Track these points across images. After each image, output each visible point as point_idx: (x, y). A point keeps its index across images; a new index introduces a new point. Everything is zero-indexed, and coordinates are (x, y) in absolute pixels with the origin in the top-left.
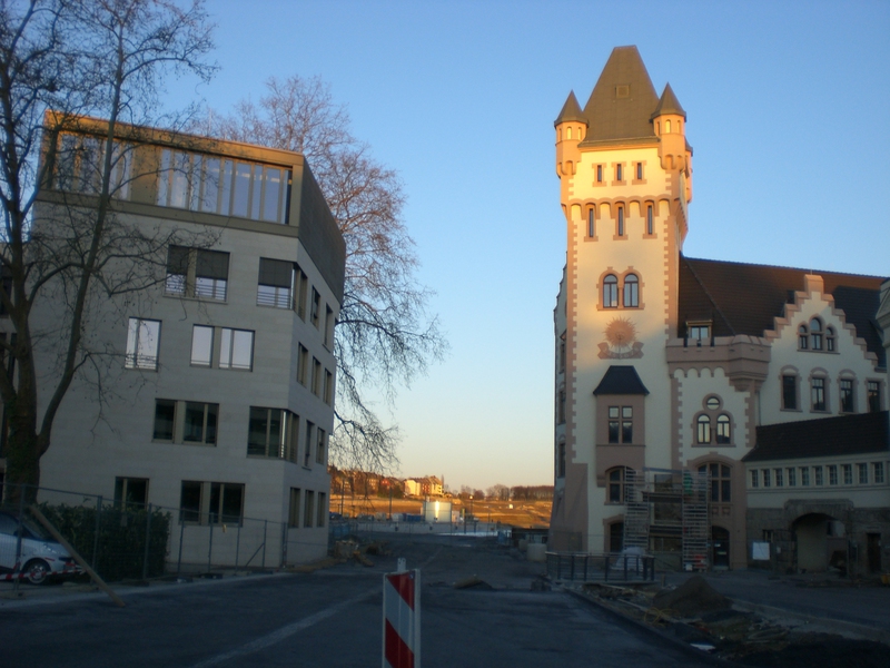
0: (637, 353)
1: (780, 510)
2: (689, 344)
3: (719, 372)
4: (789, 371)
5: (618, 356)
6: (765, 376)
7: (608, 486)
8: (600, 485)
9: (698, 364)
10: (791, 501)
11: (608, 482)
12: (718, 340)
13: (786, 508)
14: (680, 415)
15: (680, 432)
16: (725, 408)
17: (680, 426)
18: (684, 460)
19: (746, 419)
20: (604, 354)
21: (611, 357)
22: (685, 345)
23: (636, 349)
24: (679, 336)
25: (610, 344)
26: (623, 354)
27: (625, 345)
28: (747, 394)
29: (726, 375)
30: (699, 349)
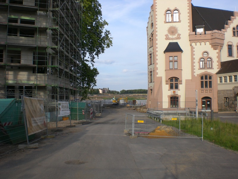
0: (179, 38)
1: (231, 90)
2: (197, 34)
3: (208, 43)
4: (230, 43)
5: (172, 39)
6: (223, 44)
7: (169, 84)
8: (166, 84)
9: (200, 41)
10: (235, 87)
11: (169, 83)
12: (207, 32)
13: (234, 89)
14: (194, 59)
15: (194, 64)
16: (210, 56)
17: (194, 63)
18: (196, 74)
19: (217, 59)
20: (167, 38)
21: (169, 39)
22: (196, 34)
23: (178, 36)
24: (193, 31)
25: (169, 35)
26: (174, 38)
27: (175, 35)
28: (217, 51)
29: (210, 44)
30: (200, 35)
